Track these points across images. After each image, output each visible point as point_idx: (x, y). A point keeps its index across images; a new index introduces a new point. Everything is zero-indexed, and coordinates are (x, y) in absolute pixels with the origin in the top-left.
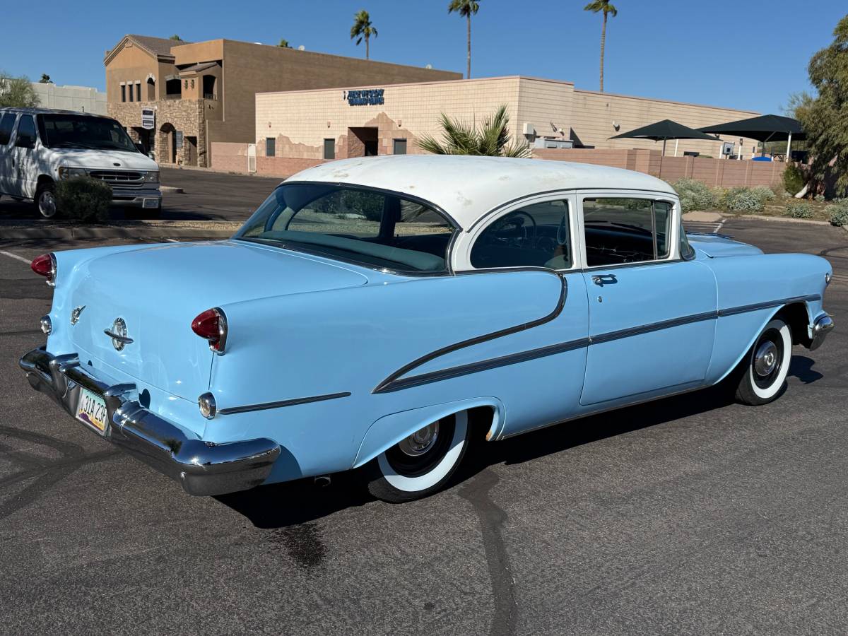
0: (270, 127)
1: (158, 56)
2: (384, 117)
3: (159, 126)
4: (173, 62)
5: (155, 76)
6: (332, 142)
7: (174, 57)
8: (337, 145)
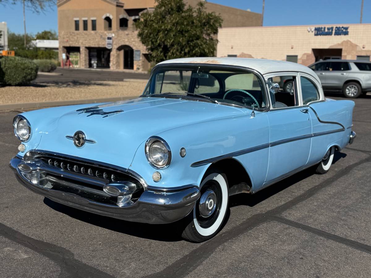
0: (232, 48)
1: (117, 3)
2: (349, 43)
3: (115, 47)
4: (122, 7)
5: (113, 15)
6: (296, 57)
7: (123, 4)
8: (300, 59)
